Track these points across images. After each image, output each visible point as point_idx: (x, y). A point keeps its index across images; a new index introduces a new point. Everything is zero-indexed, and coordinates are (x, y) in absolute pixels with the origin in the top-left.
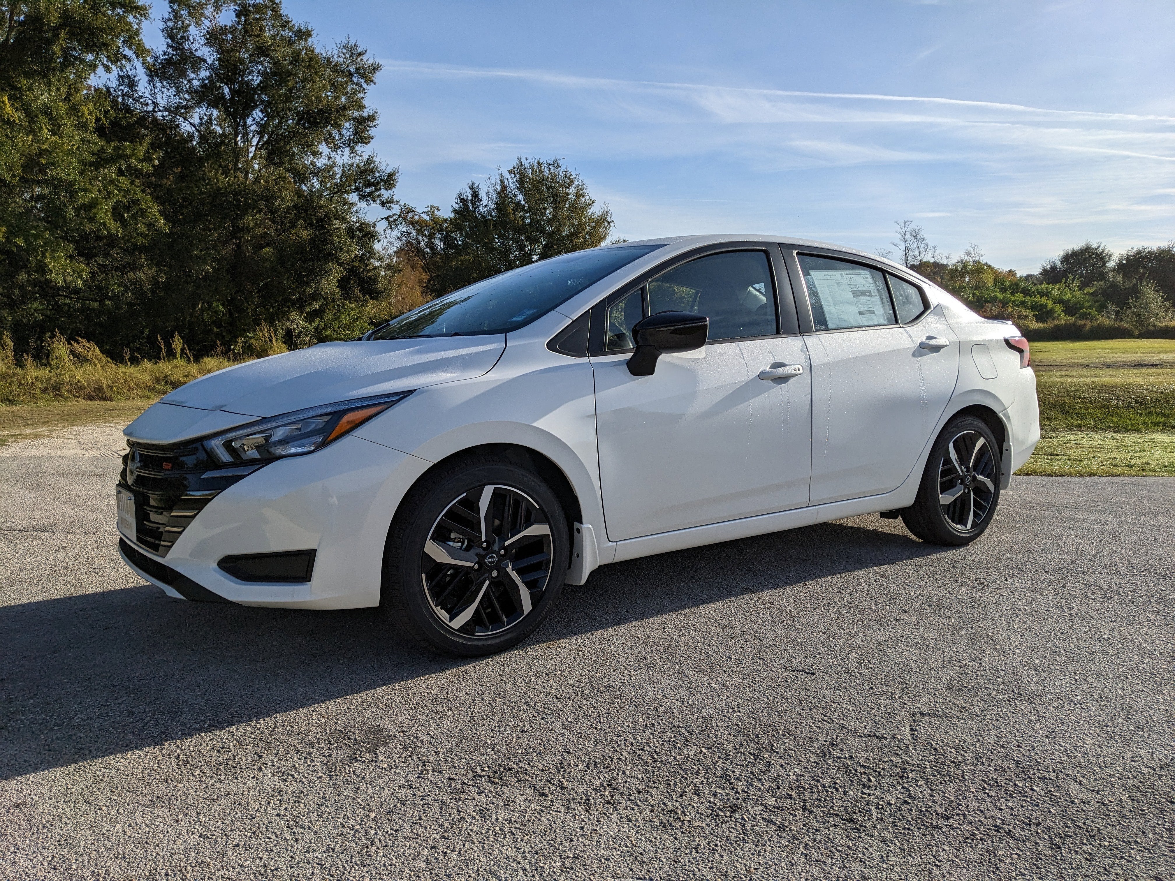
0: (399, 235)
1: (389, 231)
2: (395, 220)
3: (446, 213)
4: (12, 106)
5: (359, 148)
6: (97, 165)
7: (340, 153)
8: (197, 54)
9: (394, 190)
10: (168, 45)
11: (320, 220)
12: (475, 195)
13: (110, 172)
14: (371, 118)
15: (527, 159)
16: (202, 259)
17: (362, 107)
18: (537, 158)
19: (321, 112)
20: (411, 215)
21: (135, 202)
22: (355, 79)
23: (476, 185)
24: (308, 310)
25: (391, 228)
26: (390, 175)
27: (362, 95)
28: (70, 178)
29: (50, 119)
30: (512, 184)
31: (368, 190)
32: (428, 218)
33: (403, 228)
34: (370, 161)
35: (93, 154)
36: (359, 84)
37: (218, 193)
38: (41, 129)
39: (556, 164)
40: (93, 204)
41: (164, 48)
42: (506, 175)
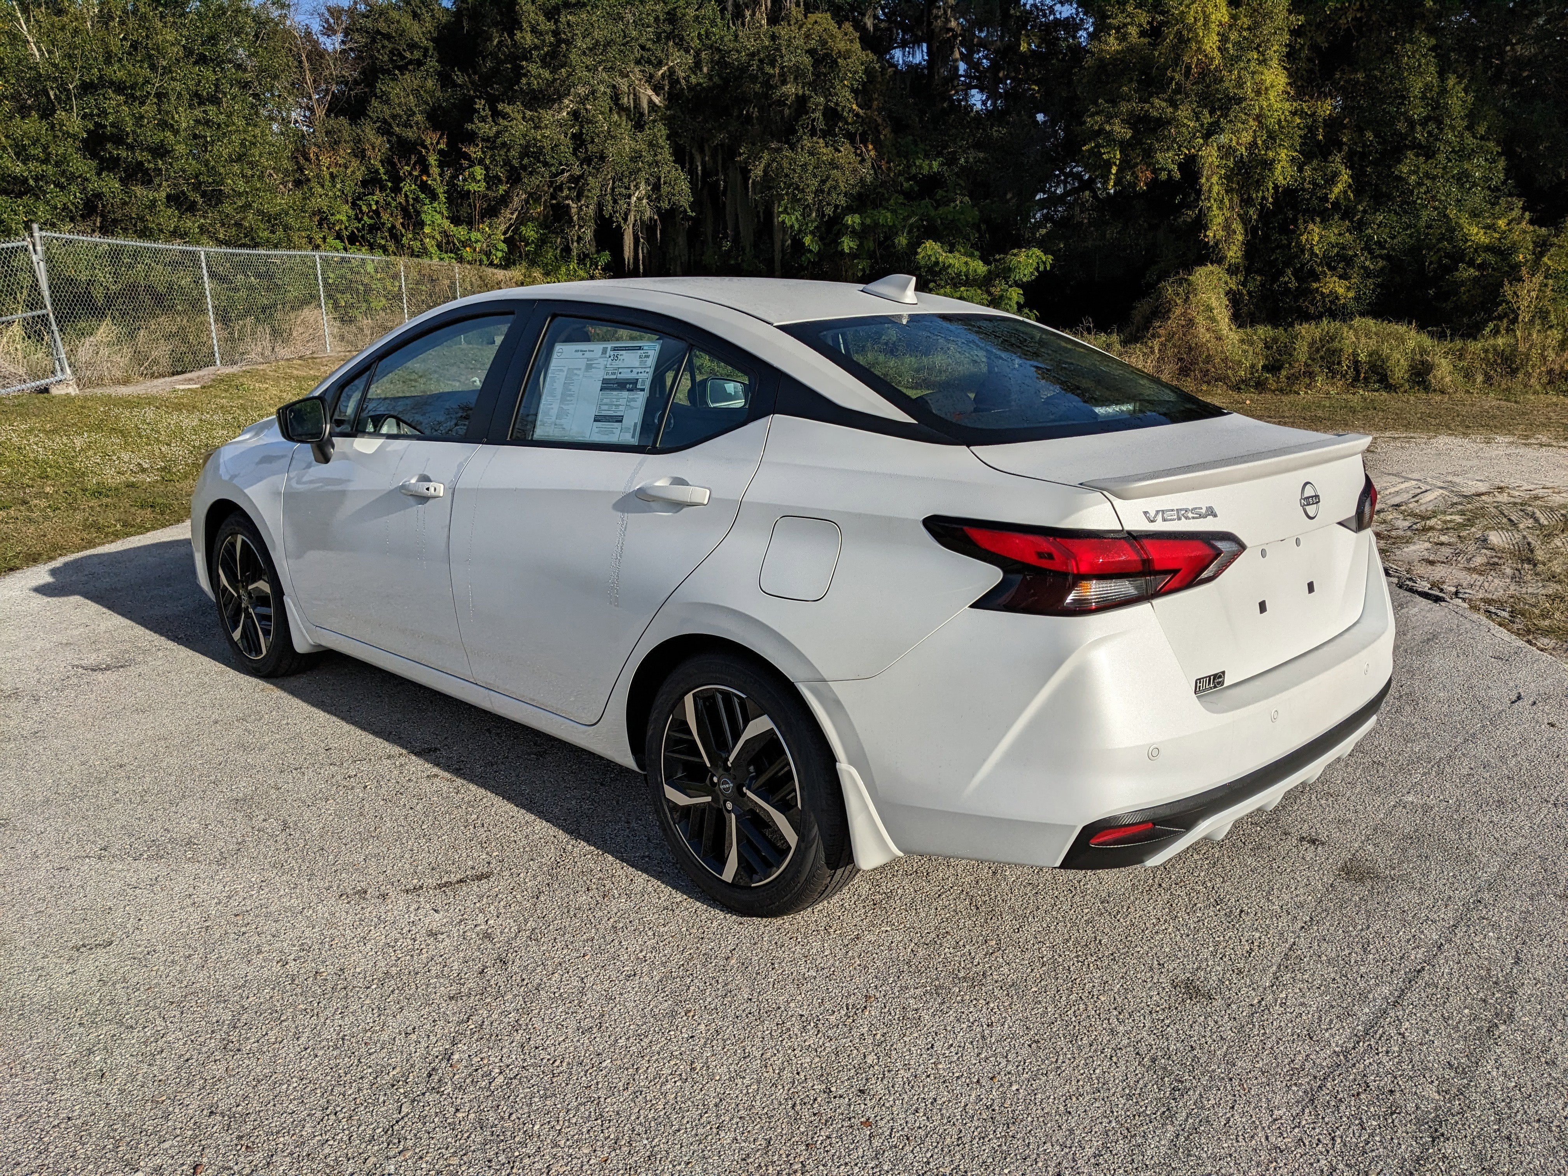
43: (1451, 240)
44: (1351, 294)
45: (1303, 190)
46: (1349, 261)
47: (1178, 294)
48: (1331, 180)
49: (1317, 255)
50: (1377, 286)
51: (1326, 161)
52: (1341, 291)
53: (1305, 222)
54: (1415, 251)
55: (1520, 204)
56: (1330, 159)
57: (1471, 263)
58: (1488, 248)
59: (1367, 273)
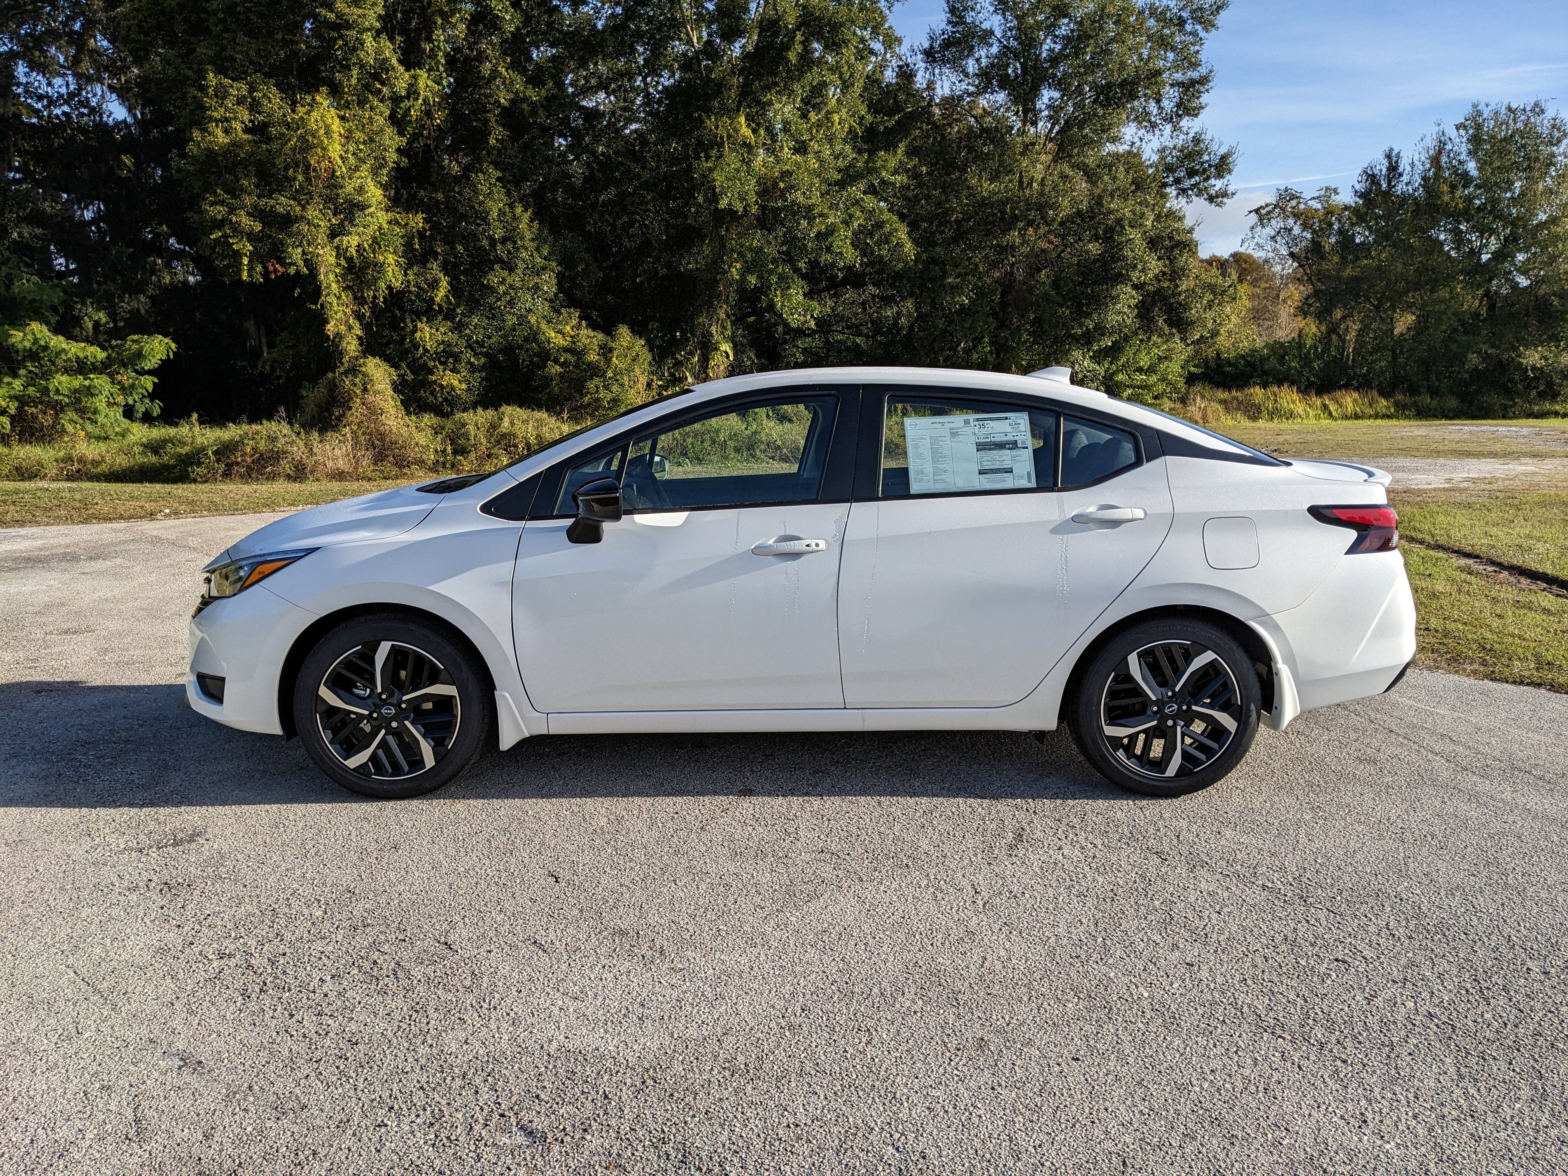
0: (1273, 233)
1: (1259, 228)
2: (1269, 212)
3: (1346, 197)
4: (748, 126)
5: (1185, 122)
6: (842, 184)
7: (1157, 132)
8: (983, 26)
9: (1228, 177)
10: (949, 22)
11: (1110, 230)
12: (1393, 168)
13: (856, 191)
14: (1204, 80)
15: (1487, 105)
16: (955, 289)
17: (1195, 65)
18: (1506, 102)
19: (1123, 84)
20: (1294, 203)
21: (880, 225)
22: (1188, 27)
23: (1395, 152)
24: (1096, 348)
25: (1262, 224)
26: (1223, 158)
27: (1197, 48)
28: (810, 202)
29: (790, 136)
30: (1460, 145)
31: (1193, 181)
32: (1319, 206)
33: (1277, 223)
34: (1197, 140)
35: (839, 172)
36: (1194, 34)
37: (983, 203)
38: (781, 148)
39: (1538, 109)
40: (831, 231)
41: (943, 25)
42: (1452, 132)
43: (536, 340)
44: (464, 386)
45: (410, 292)
46: (457, 357)
47: (355, 385)
48: (434, 285)
49: (429, 352)
50: (483, 379)
51: (424, 267)
52: (456, 383)
53: (413, 321)
54: (509, 350)
55: (577, 314)
56: (429, 265)
57: (556, 361)
58: (566, 350)
59: (473, 369)
